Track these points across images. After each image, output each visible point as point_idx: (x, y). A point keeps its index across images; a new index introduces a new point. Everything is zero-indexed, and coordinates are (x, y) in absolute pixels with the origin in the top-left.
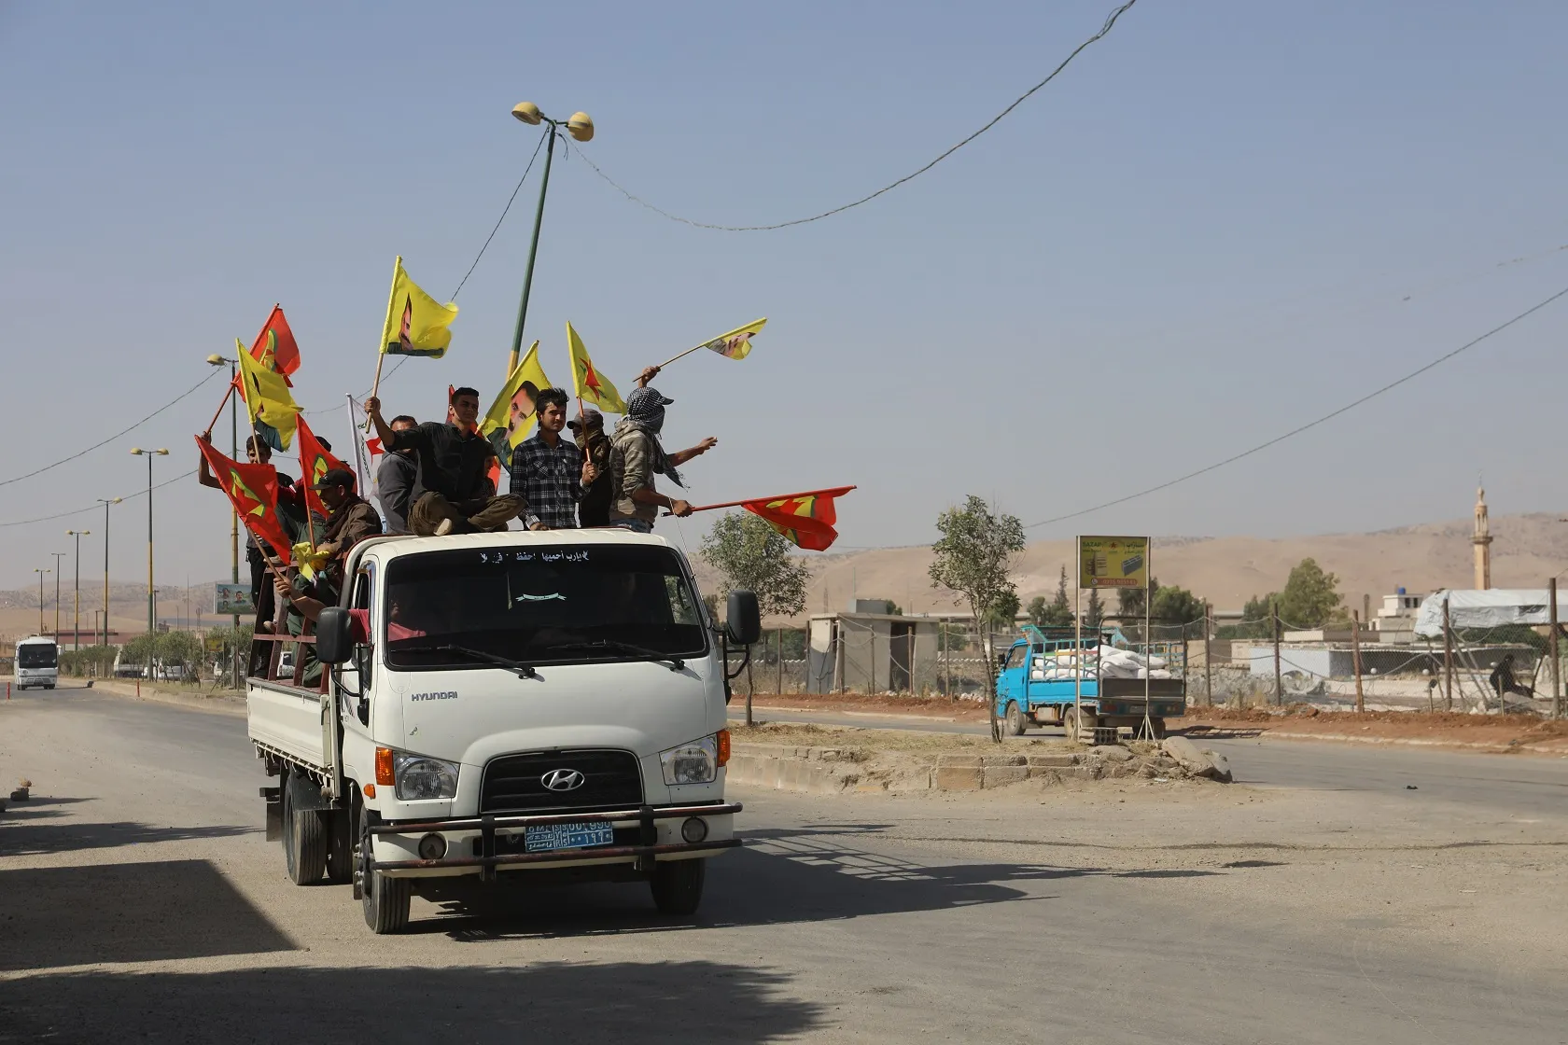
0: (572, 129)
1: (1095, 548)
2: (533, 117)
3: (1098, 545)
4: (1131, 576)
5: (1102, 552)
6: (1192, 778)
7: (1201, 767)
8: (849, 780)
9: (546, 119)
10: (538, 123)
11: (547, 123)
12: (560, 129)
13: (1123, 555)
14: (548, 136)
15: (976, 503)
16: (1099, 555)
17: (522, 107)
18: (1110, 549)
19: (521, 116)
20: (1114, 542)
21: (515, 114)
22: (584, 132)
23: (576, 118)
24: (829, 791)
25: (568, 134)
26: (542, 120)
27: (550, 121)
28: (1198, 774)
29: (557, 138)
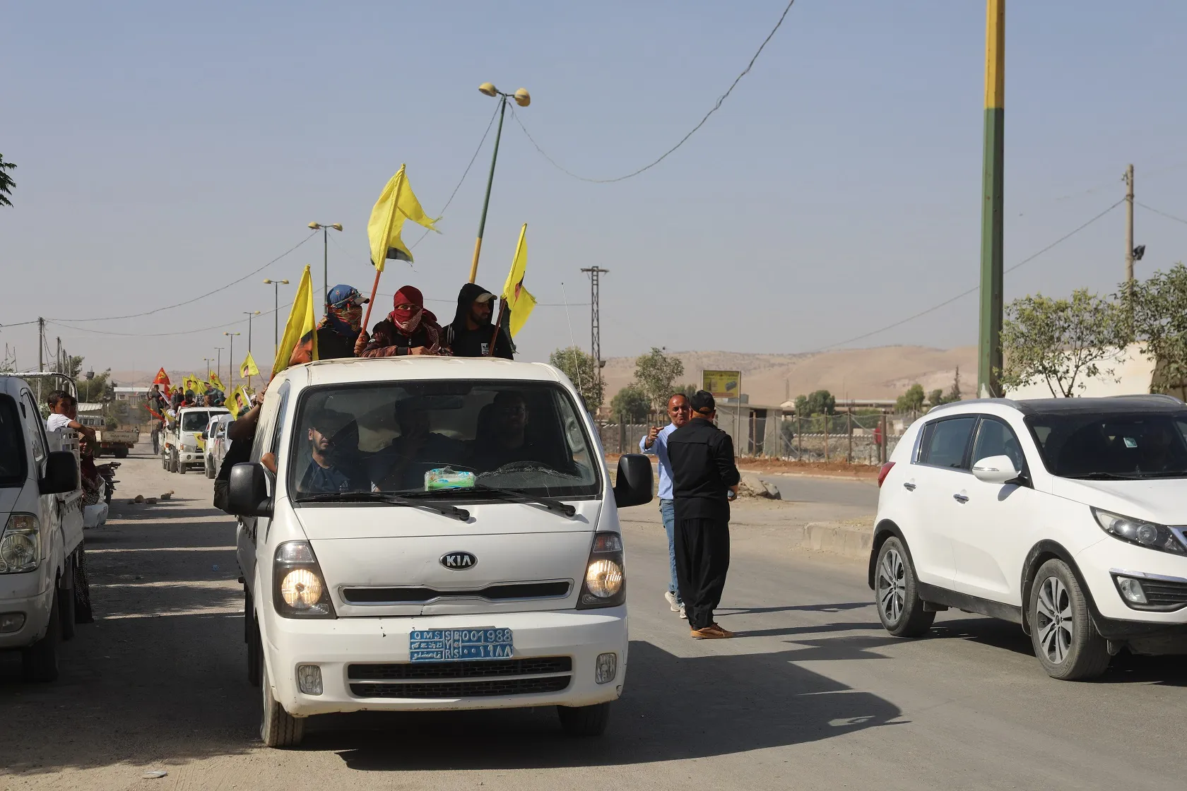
0: (517, 99)
1: (710, 377)
2: (492, 92)
3: (713, 375)
4: (731, 391)
5: (715, 379)
9: (500, 93)
10: (495, 96)
11: (501, 96)
12: (509, 99)
13: (726, 380)
14: (502, 103)
15: (656, 351)
16: (713, 381)
17: (485, 86)
18: (719, 377)
19: (484, 91)
20: (721, 373)
21: (480, 90)
22: (524, 101)
23: (519, 92)
25: (514, 103)
26: (498, 94)
27: (503, 95)
29: (507, 105)
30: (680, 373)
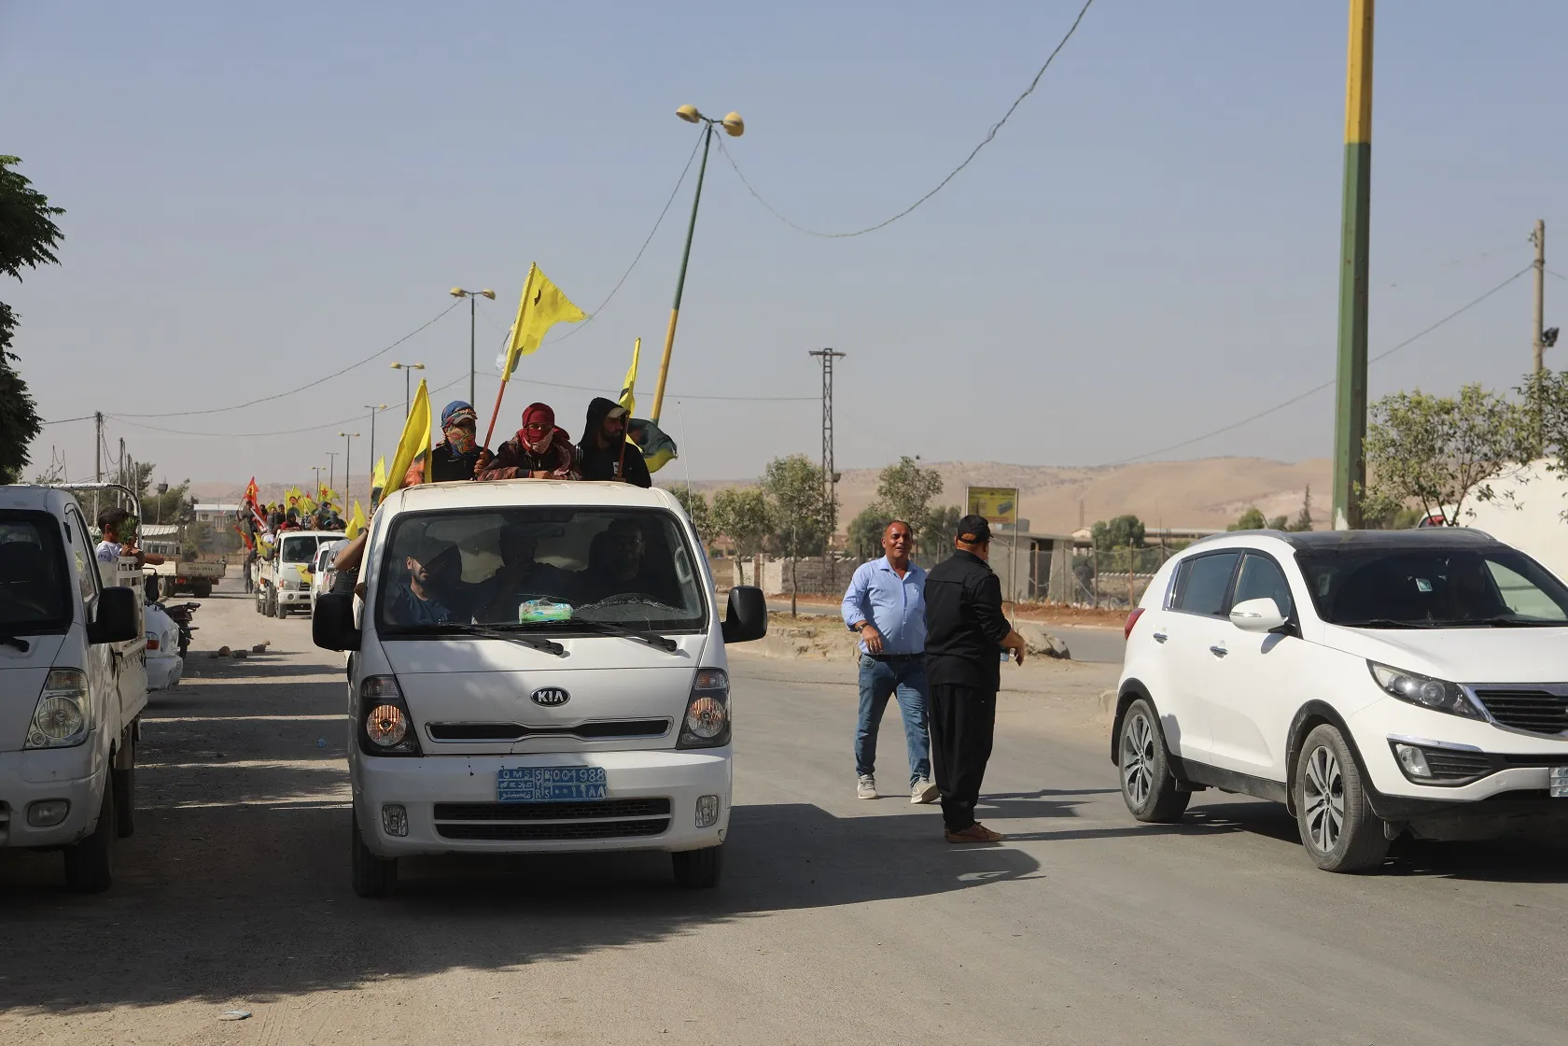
0: (726, 126)
1: (979, 496)
2: (694, 117)
3: (982, 493)
4: (1004, 515)
5: (984, 498)
6: (1035, 655)
7: (1044, 646)
8: (802, 650)
9: (704, 119)
10: (697, 121)
11: (705, 121)
12: (716, 127)
13: (1000, 500)
14: (707, 130)
15: (907, 461)
16: (982, 501)
17: (684, 109)
18: (989, 496)
19: (683, 116)
20: (992, 491)
21: (678, 114)
22: (736, 129)
23: (729, 118)
24: (790, 656)
25: (722, 131)
26: (701, 120)
27: (707, 120)
28: (1039, 652)
29: (713, 134)
30: (938, 490)
